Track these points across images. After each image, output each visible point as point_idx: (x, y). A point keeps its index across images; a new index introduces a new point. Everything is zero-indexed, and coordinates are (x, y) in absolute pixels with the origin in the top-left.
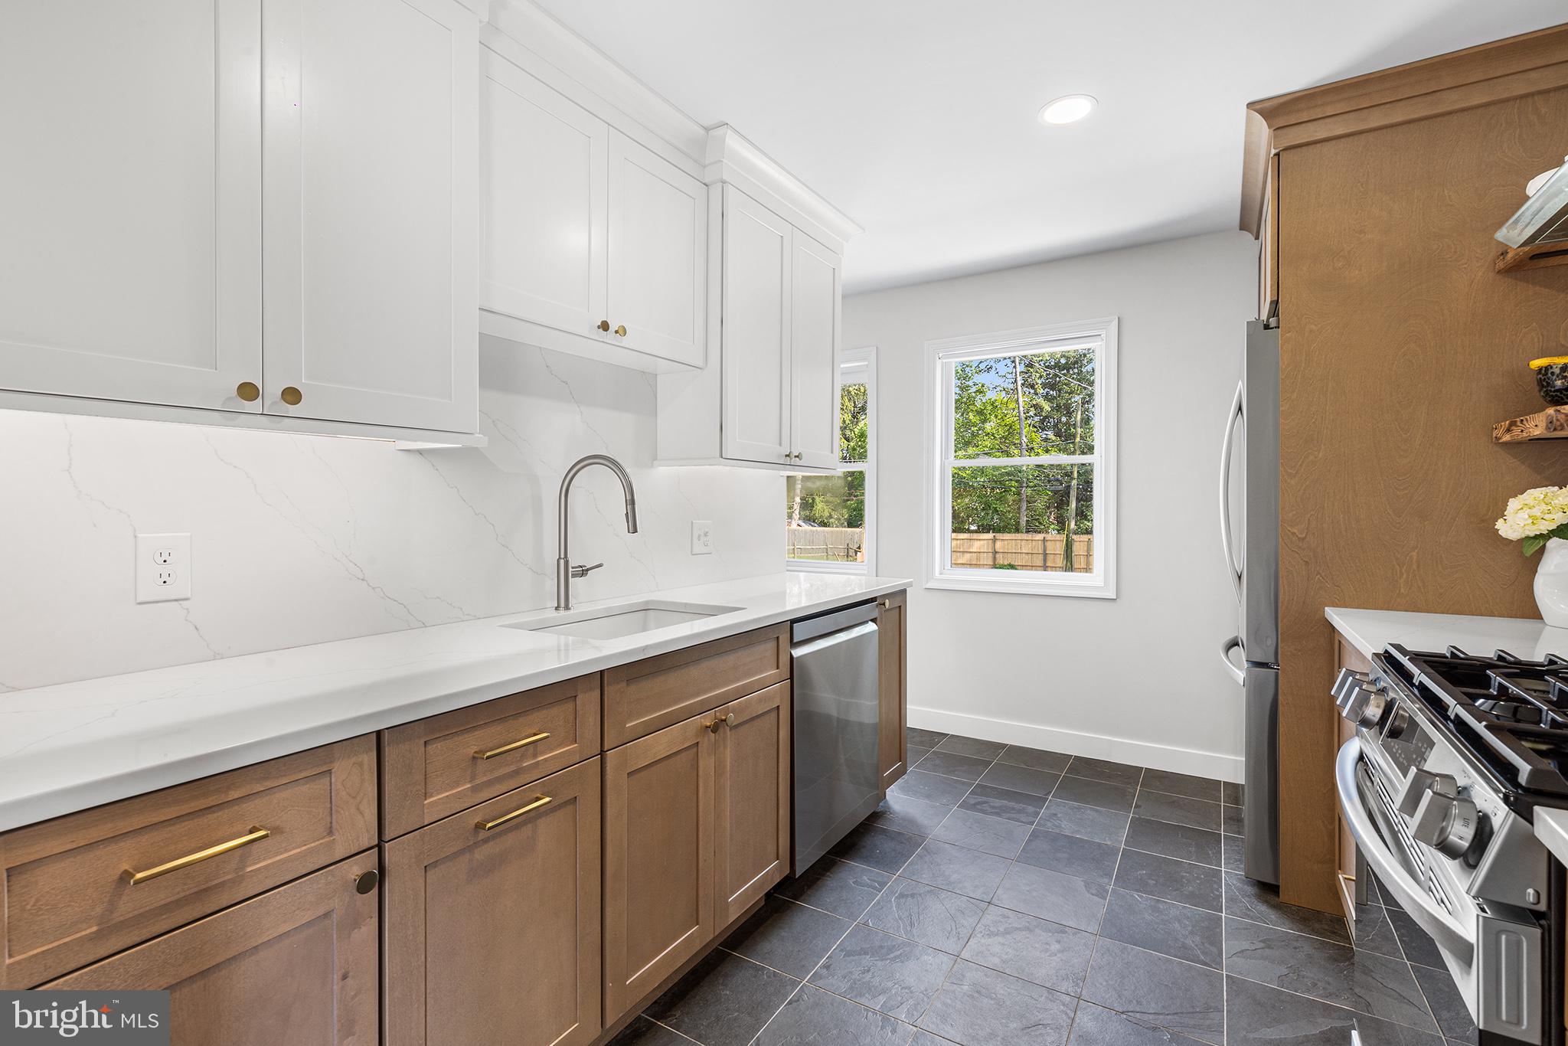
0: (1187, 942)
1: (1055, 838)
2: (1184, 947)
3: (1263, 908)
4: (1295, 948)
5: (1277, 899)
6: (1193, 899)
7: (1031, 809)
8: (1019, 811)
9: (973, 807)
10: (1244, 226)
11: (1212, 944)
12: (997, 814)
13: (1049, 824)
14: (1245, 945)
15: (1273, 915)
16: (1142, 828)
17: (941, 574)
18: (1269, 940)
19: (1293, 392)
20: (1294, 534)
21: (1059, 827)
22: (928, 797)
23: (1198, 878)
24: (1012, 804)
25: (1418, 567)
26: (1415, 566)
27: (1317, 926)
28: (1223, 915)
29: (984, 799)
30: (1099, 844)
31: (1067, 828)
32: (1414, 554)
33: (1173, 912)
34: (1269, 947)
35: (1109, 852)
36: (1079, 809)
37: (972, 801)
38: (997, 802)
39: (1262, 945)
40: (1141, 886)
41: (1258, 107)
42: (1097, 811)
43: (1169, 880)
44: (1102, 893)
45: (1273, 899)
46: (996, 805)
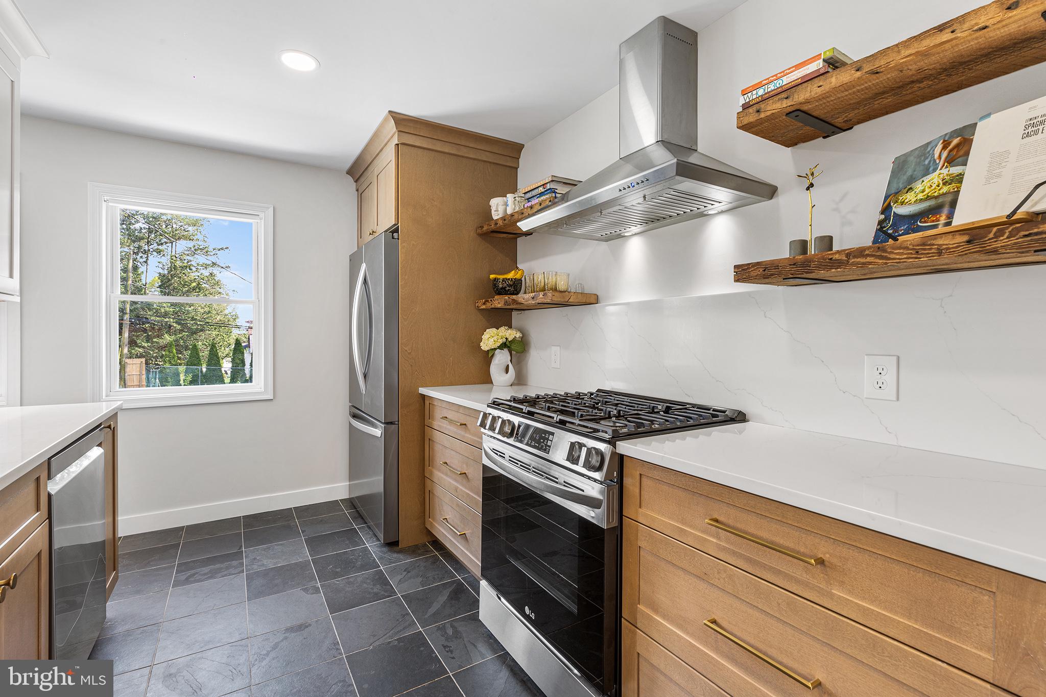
0: (375, 591)
1: (266, 573)
2: (376, 594)
3: (395, 555)
4: (418, 566)
5: (398, 548)
6: (363, 567)
7: (235, 563)
8: (227, 568)
9: (187, 581)
10: (350, 172)
11: (385, 585)
12: (211, 577)
13: (255, 567)
14: (399, 577)
15: (401, 556)
16: (314, 543)
17: (106, 396)
18: (406, 569)
20: (406, 350)
21: (263, 565)
22: (138, 592)
23: (359, 556)
24: (218, 566)
25: (453, 365)
26: (451, 364)
27: (419, 551)
28: (382, 568)
29: (193, 572)
30: (296, 564)
31: (270, 564)
32: (451, 359)
33: (359, 579)
34: (409, 572)
35: (304, 566)
36: (269, 548)
37: (183, 578)
38: (206, 570)
39: (405, 573)
40: (336, 575)
41: (394, 115)
42: (279, 545)
43: (346, 565)
44: (317, 590)
45: (396, 548)
46: (206, 571)
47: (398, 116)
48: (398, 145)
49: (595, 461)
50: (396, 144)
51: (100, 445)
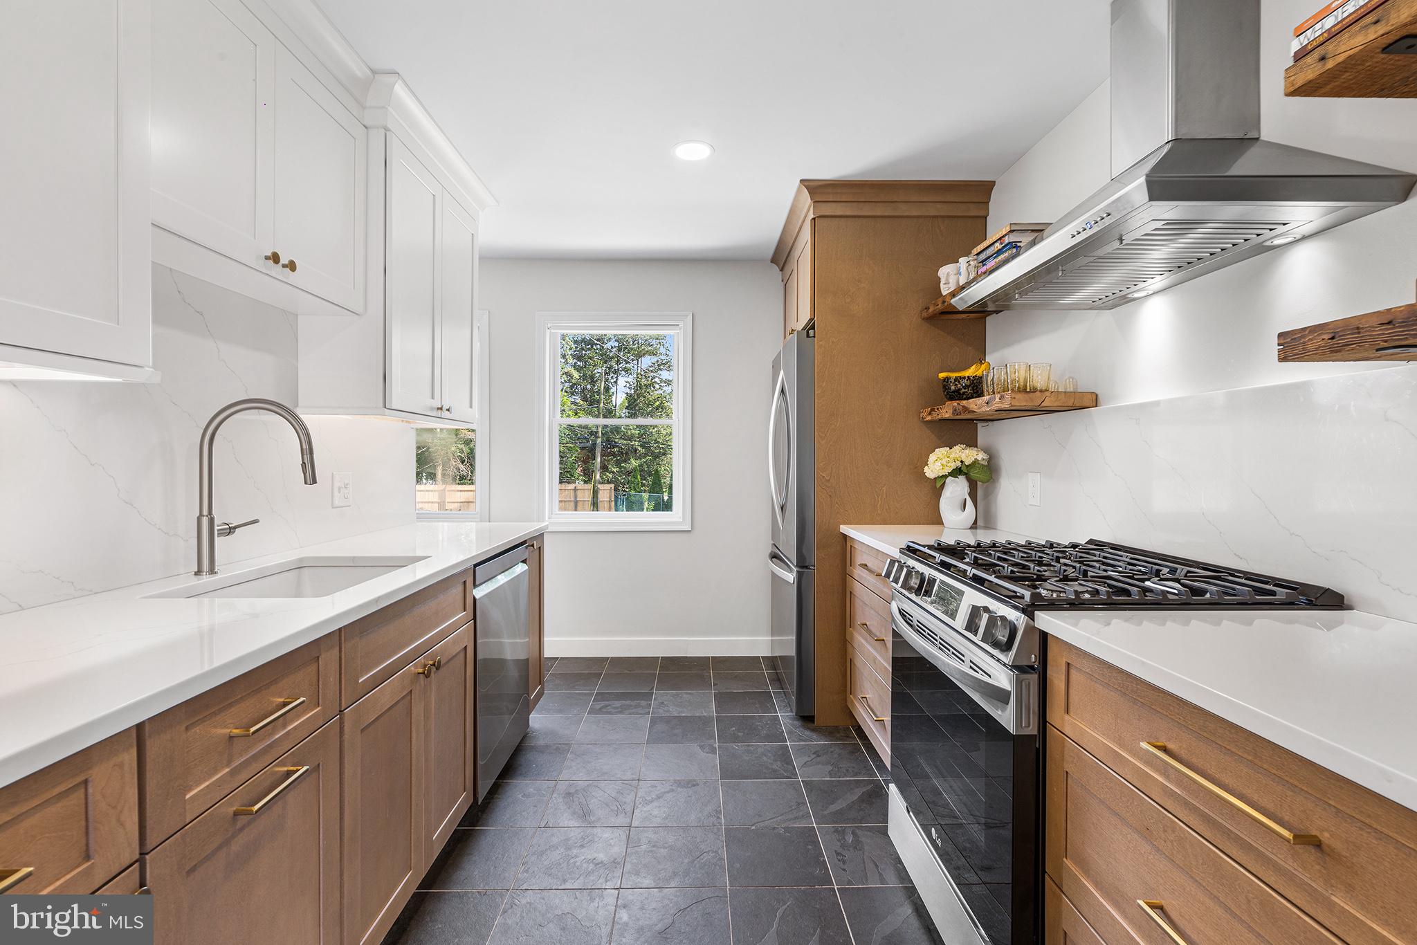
0: (774, 767)
1: (668, 720)
2: (774, 771)
3: (808, 733)
4: (832, 752)
5: (813, 725)
6: (769, 738)
7: (644, 703)
8: (636, 707)
9: (600, 711)
10: (774, 260)
11: (787, 764)
12: (621, 712)
13: (661, 711)
14: (806, 759)
15: (815, 736)
16: (723, 700)
17: (549, 518)
18: (817, 751)
19: (823, 382)
20: (824, 477)
21: (668, 711)
22: (560, 711)
23: (767, 724)
24: (628, 702)
25: (886, 496)
26: (885, 496)
27: (838, 735)
28: (788, 743)
29: (607, 703)
30: (699, 717)
31: (674, 711)
32: (884, 488)
33: (760, 750)
34: (818, 756)
35: (706, 721)
36: (678, 695)
37: (598, 707)
38: (617, 704)
39: (815, 756)
40: (735, 739)
41: (806, 184)
42: (690, 694)
43: (748, 730)
44: (713, 751)
45: (810, 725)
46: (618, 705)
47: (811, 184)
48: (814, 219)
49: (1002, 636)
50: (813, 219)
51: (524, 561)
